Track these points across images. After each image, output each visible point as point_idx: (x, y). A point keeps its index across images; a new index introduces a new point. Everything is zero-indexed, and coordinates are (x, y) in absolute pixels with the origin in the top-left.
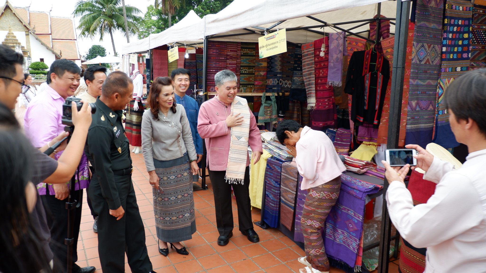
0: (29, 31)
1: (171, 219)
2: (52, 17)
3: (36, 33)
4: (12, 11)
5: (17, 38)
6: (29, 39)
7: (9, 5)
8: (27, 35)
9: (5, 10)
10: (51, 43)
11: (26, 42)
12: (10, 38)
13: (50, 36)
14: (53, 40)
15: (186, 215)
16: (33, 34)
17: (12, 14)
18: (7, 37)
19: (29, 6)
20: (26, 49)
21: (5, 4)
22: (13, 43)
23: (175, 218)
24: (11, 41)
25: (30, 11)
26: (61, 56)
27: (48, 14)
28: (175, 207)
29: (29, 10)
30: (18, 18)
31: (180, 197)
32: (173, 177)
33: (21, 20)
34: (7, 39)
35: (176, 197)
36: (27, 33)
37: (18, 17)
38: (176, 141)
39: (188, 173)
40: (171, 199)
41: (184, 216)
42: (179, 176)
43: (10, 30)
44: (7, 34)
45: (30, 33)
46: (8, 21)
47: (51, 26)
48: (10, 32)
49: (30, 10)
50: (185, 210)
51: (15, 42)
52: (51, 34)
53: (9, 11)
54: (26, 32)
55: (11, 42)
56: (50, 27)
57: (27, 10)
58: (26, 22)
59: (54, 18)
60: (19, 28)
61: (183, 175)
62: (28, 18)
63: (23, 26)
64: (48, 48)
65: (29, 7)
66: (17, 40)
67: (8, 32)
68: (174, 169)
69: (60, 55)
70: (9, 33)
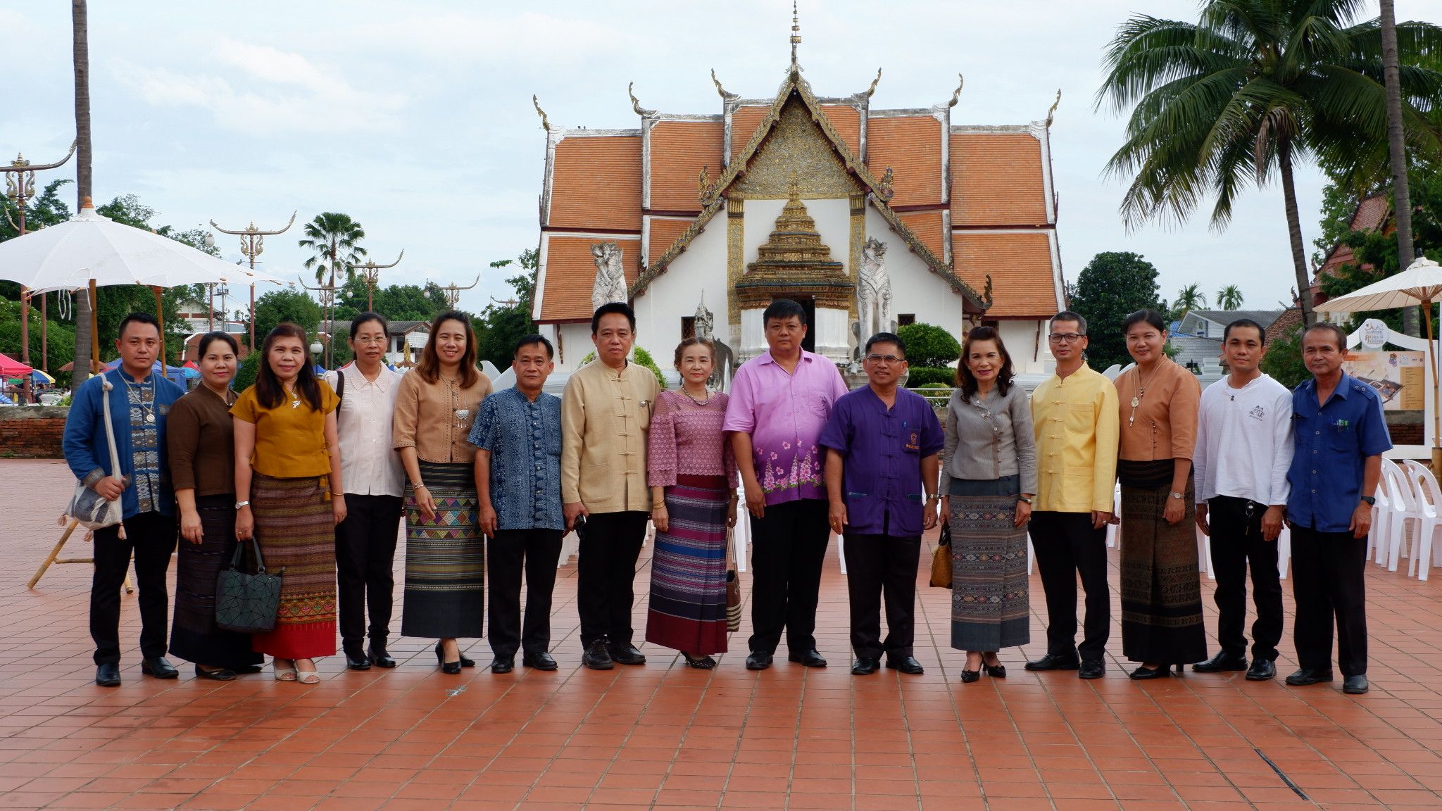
0: (866, 194)
1: (962, 598)
2: (958, 132)
3: (893, 203)
4: (809, 113)
5: (819, 228)
6: (864, 228)
7: (800, 90)
8: (857, 212)
9: (782, 112)
10: (946, 246)
11: (851, 243)
12: (792, 228)
13: (946, 212)
14: (954, 232)
15: (992, 599)
16: (880, 206)
17: (808, 126)
18: (779, 223)
19: (866, 89)
20: (847, 274)
21: (789, 86)
22: (801, 251)
23: (969, 599)
24: (793, 243)
25: (873, 112)
26: (990, 301)
27: (940, 116)
28: (972, 576)
29: (866, 108)
30: (830, 142)
31: (984, 558)
32: (974, 516)
33: (841, 150)
34: (779, 235)
35: (978, 558)
36: (858, 205)
37: (830, 137)
38: (991, 446)
39: (1007, 516)
40: (968, 558)
41: (989, 599)
42: (988, 516)
43: (793, 197)
44: (780, 213)
45: (872, 204)
46: (791, 156)
47: (948, 169)
48: (793, 205)
49: (870, 109)
50: (992, 587)
51: (811, 244)
52: (947, 205)
53: (797, 117)
54: (853, 198)
55: (795, 246)
56: (944, 175)
57: (859, 109)
58: (854, 161)
59: (963, 132)
60: (829, 186)
61: (995, 516)
62: (863, 141)
63: (845, 175)
64: (935, 268)
65: (871, 93)
66: (817, 237)
67: (783, 203)
68: (978, 501)
69: (987, 295)
70: (787, 210)
